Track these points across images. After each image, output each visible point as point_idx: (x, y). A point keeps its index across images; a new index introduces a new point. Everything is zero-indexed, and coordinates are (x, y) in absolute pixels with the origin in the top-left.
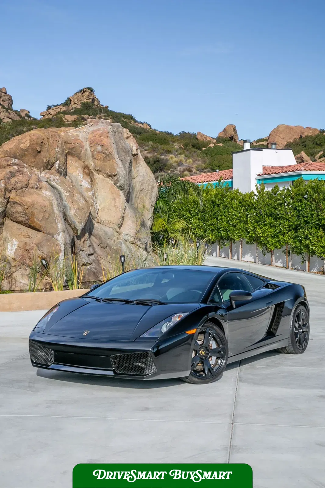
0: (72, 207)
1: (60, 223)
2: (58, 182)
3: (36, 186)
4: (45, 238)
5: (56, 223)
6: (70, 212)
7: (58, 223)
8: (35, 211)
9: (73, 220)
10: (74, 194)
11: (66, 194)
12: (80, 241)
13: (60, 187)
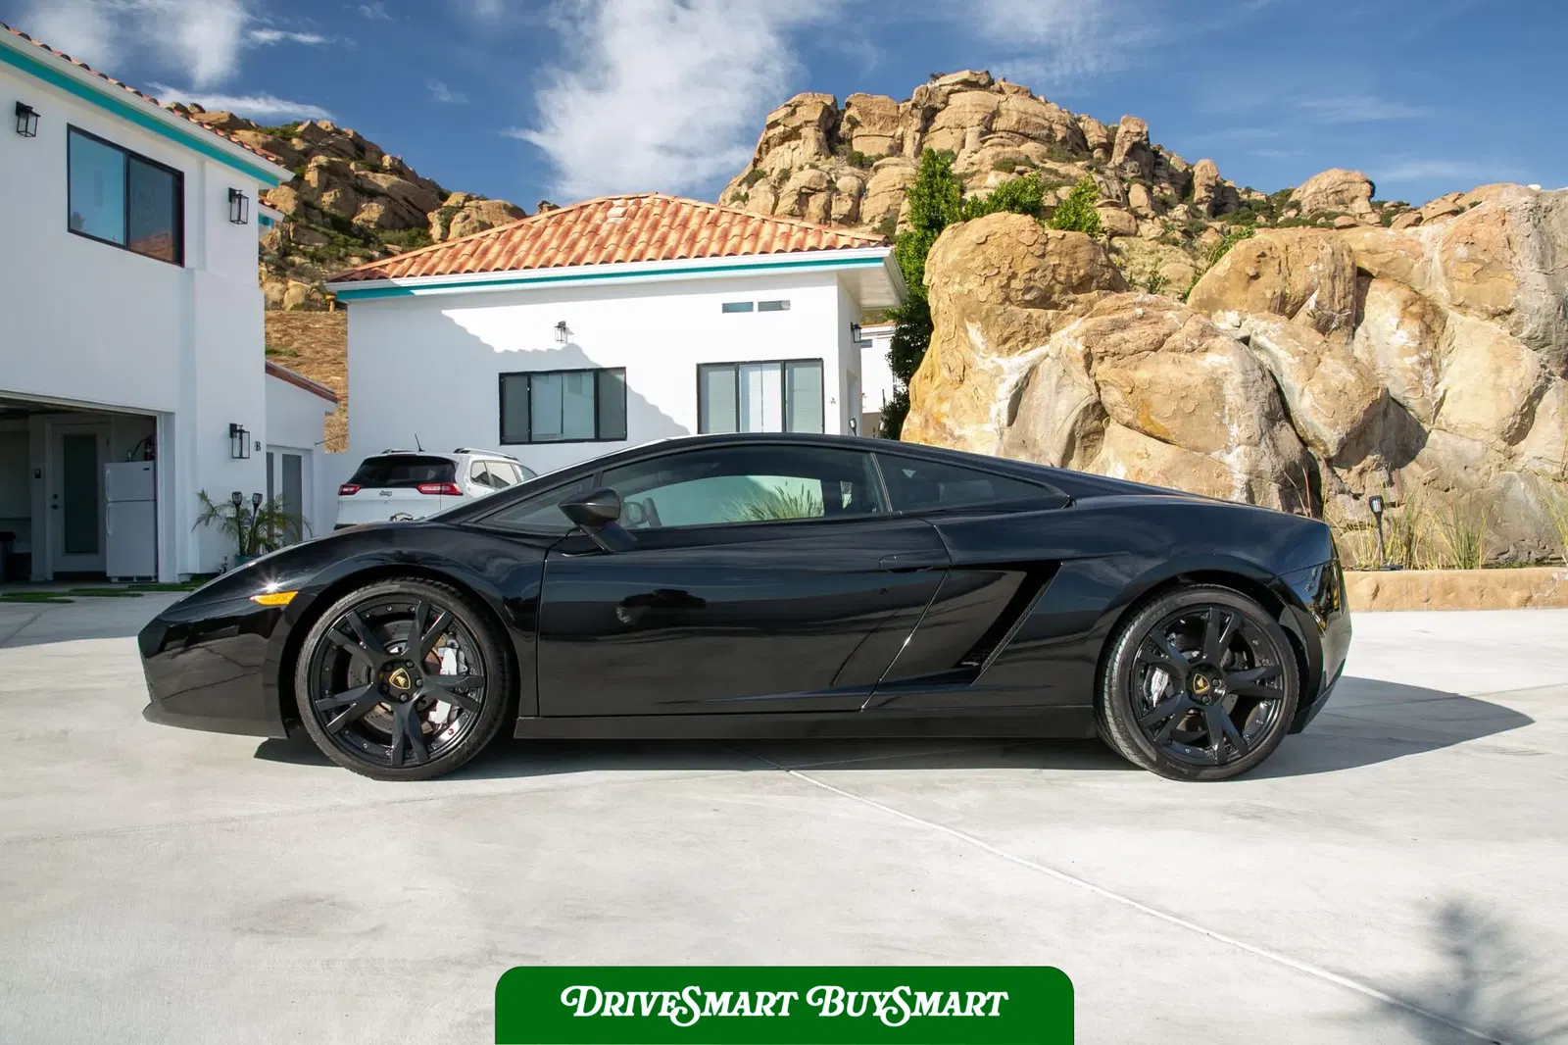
0: (1306, 389)
1: (1239, 426)
2: (1273, 335)
3: (1188, 347)
4: (1183, 457)
5: (1221, 424)
6: (1300, 400)
7: (1231, 423)
8: (1156, 399)
9: (1309, 420)
10: (1323, 359)
11: (1291, 360)
12: (1346, 470)
13: (1277, 347)
